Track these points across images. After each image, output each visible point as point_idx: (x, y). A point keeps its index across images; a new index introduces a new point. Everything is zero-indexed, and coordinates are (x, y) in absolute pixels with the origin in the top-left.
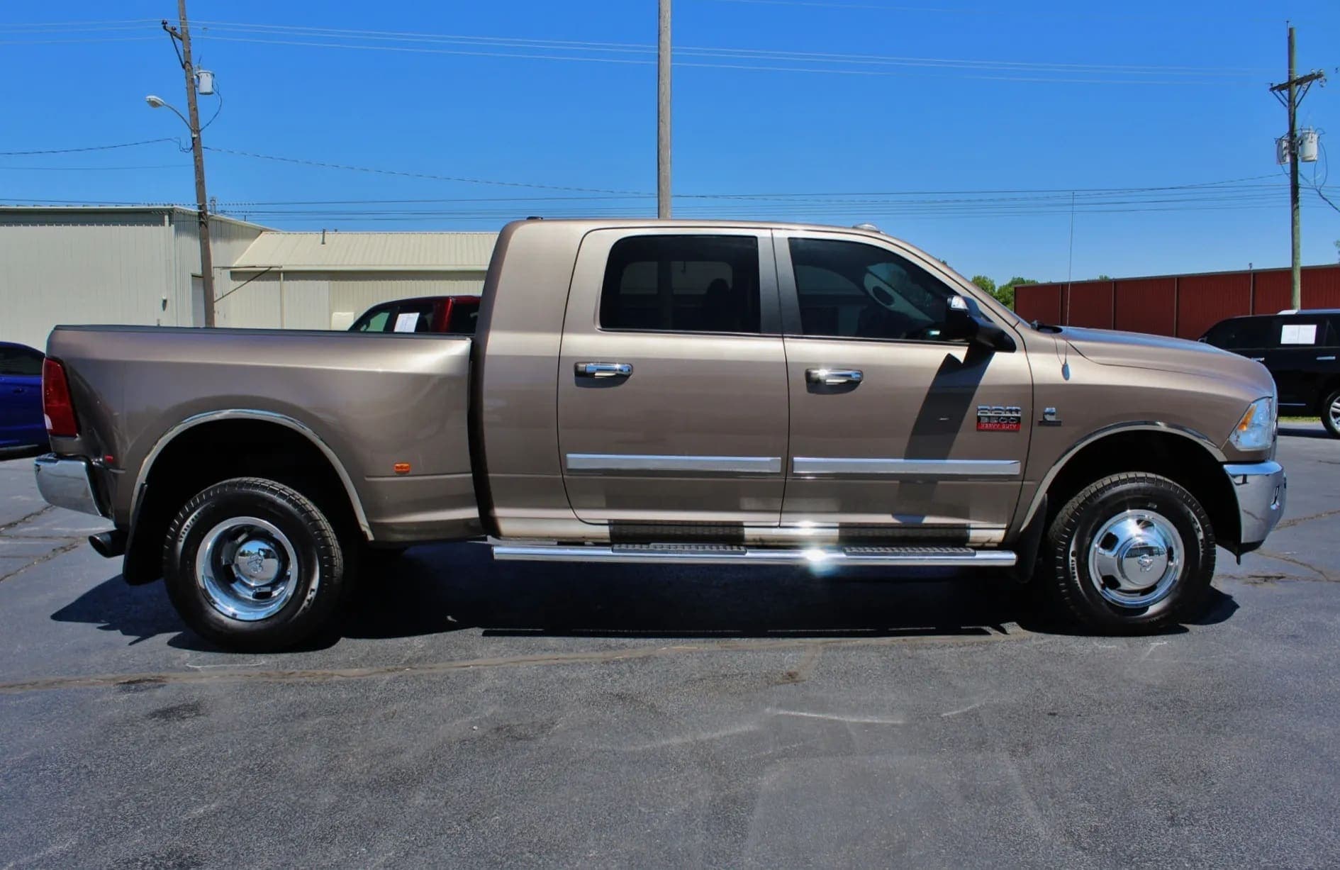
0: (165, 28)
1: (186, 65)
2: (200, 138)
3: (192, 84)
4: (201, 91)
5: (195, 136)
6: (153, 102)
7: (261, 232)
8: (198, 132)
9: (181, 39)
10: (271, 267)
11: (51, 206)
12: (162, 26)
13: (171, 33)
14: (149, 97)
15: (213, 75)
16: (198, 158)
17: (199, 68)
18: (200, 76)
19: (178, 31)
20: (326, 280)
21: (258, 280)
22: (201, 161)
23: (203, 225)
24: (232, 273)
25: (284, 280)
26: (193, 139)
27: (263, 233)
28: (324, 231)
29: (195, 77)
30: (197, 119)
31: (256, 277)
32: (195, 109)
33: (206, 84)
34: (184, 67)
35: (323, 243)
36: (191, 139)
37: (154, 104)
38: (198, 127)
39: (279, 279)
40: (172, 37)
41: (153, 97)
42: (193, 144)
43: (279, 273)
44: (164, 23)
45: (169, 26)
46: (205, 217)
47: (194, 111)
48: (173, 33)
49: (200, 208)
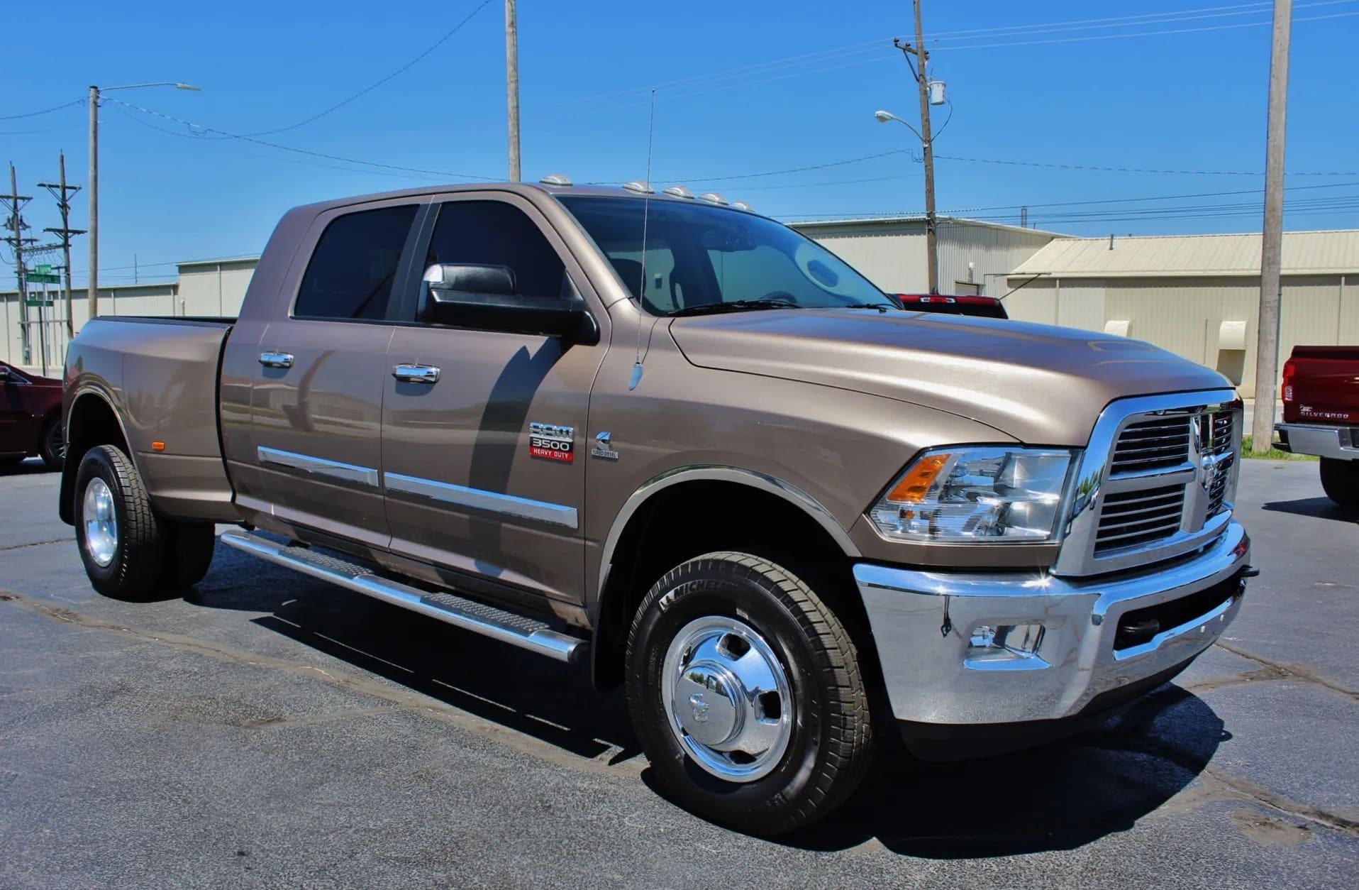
0: (896, 45)
1: (920, 78)
2: (931, 148)
3: (926, 95)
4: (933, 102)
5: (927, 146)
6: (881, 116)
7: (1052, 239)
8: (929, 141)
9: (916, 54)
10: (1040, 274)
11: (845, 219)
12: (894, 43)
13: (904, 50)
14: (877, 113)
15: (945, 85)
16: (929, 167)
17: (931, 80)
18: (931, 87)
19: (913, 47)
20: (1103, 287)
21: (1025, 288)
22: (932, 170)
23: (931, 233)
24: (1009, 280)
25: (1060, 287)
26: (925, 148)
27: (1055, 240)
28: (1112, 236)
29: (928, 89)
30: (929, 130)
31: (1024, 284)
32: (928, 120)
33: (937, 94)
34: (918, 80)
35: (1111, 249)
36: (923, 149)
37: (882, 119)
38: (929, 137)
39: (1054, 286)
40: (905, 53)
41: (880, 113)
42: (925, 154)
43: (1055, 279)
44: (896, 41)
45: (902, 43)
46: (933, 225)
47: (926, 122)
48: (907, 48)
49: (929, 215)
